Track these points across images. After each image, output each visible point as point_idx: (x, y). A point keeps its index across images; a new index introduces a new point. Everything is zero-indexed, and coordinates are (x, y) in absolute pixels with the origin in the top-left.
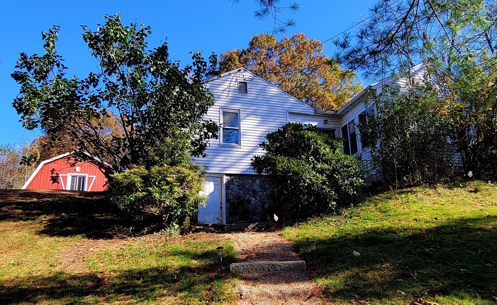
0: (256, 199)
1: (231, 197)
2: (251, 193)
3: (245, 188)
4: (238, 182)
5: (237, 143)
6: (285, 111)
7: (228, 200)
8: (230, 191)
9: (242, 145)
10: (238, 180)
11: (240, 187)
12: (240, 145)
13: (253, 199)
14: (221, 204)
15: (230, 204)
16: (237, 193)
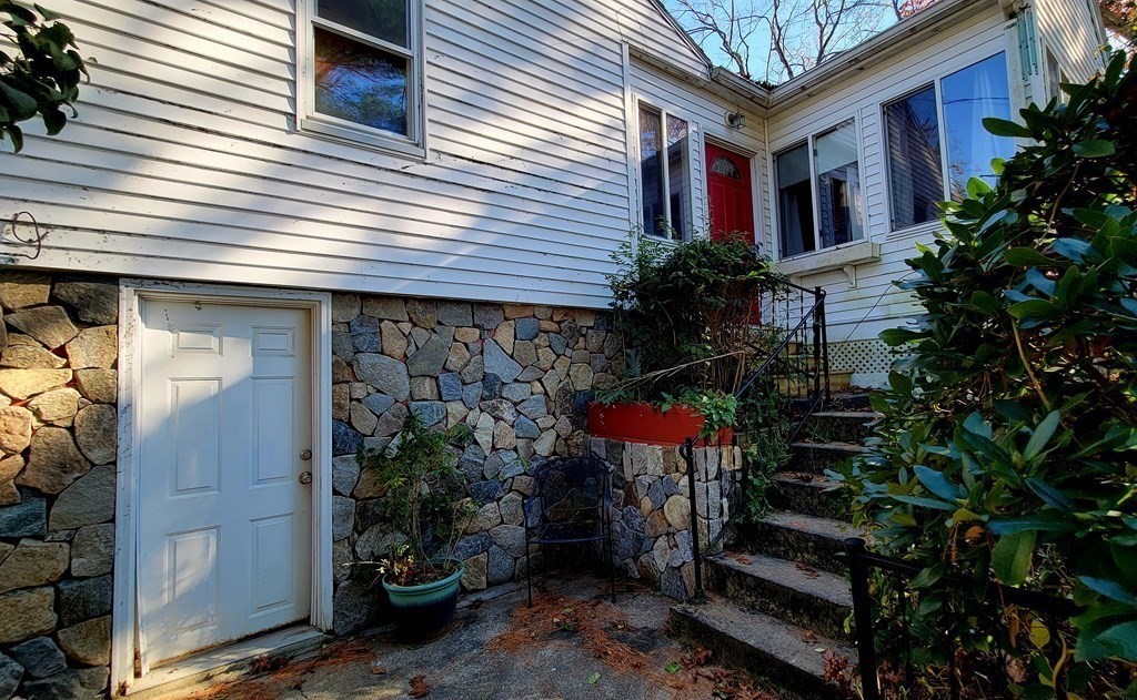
0: (497, 419)
1: (364, 422)
2: (475, 391)
3: (446, 370)
4: (407, 336)
5: (403, 130)
6: (617, 38)
7: (347, 440)
8: (359, 390)
9: (431, 143)
10: (406, 327)
11: (421, 366)
12: (421, 145)
13: (485, 421)
14: (308, 456)
15: (360, 459)
16: (404, 395)
